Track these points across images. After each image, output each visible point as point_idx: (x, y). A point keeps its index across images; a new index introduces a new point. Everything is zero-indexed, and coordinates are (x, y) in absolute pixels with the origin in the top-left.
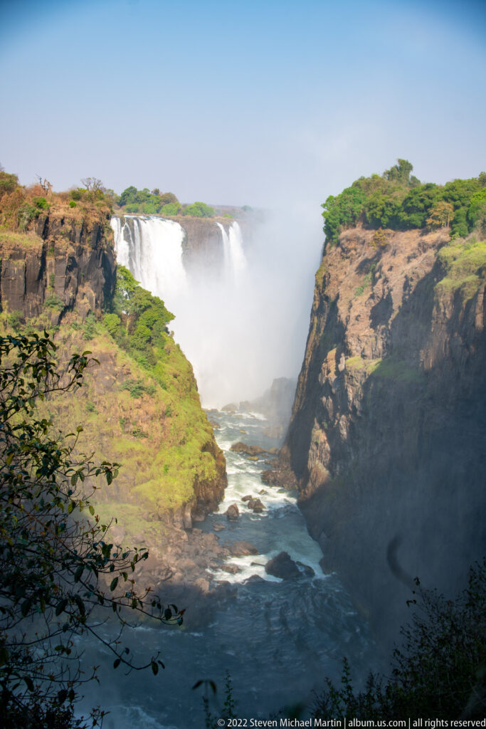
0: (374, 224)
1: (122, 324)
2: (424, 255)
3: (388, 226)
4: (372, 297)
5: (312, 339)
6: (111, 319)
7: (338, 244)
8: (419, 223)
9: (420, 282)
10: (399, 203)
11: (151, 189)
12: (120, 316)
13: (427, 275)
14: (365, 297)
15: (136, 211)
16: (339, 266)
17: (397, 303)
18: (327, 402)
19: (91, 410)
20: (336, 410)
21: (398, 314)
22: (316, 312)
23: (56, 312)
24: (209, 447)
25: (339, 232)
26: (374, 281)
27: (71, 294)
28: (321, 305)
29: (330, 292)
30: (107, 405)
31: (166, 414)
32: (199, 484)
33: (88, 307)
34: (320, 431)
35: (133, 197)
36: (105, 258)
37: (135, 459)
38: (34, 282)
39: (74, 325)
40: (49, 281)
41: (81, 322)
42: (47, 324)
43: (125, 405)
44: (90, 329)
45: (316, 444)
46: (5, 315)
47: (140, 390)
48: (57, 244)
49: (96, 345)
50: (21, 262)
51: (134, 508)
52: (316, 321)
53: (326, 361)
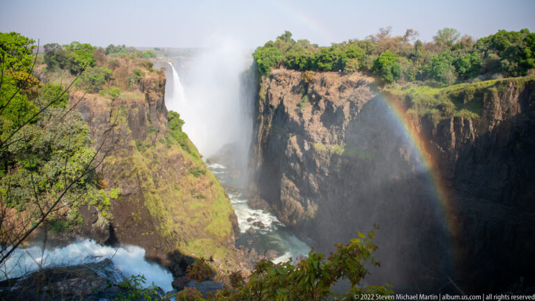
16: (277, 89)
19: (176, 189)
23: (154, 136)
29: (273, 103)
30: (183, 184)
37: (202, 212)
38: (142, 120)
39: (161, 141)
40: (146, 117)
41: (164, 139)
42: (150, 143)
43: (193, 182)
44: (169, 142)
45: (287, 188)
46: (133, 143)
47: (199, 173)
48: (150, 95)
49: (172, 150)
50: (137, 110)
51: (209, 240)
52: (262, 117)
53: (290, 144)
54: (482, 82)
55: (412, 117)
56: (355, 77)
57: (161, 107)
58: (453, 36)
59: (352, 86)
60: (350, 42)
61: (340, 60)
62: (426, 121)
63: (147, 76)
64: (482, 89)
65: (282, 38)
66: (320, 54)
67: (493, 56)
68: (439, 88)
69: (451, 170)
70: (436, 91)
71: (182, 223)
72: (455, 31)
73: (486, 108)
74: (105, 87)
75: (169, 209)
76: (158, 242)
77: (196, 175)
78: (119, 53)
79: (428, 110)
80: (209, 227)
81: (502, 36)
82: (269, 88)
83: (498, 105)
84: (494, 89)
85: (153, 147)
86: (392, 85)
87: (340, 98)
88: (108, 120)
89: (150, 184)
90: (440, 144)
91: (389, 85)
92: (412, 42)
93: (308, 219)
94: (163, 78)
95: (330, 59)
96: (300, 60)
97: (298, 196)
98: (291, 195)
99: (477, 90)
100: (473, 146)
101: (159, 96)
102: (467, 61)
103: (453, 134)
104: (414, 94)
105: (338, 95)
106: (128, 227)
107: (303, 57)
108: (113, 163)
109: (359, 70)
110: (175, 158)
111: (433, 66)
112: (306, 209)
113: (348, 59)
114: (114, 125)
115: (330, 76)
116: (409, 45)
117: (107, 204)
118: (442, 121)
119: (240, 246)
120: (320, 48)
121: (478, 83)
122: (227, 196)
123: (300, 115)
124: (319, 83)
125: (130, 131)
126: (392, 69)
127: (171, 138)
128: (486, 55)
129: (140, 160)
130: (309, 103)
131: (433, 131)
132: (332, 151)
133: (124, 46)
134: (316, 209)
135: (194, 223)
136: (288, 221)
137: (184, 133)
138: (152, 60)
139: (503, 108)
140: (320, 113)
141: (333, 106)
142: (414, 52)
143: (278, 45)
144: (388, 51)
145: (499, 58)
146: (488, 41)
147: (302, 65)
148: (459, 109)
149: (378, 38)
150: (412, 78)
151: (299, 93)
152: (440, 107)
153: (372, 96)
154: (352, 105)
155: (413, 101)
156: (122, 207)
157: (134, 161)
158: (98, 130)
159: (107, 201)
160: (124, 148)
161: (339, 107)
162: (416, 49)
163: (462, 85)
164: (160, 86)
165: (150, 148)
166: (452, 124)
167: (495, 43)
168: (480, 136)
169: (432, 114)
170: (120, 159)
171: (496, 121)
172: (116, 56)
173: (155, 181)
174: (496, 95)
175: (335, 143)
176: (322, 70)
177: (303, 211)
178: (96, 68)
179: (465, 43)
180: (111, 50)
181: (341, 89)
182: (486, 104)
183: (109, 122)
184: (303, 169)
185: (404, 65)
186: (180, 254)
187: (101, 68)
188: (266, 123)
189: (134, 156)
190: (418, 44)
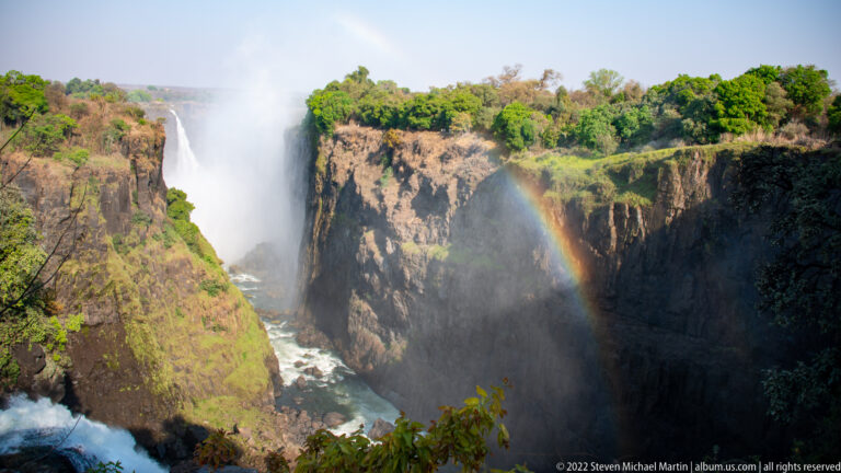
16: (344, 157)
19: (179, 315)
29: (338, 179)
30: (191, 307)
33: (162, 216)
37: (220, 352)
38: (125, 201)
39: (155, 237)
40: (131, 198)
41: (159, 233)
42: (137, 240)
43: (206, 305)
44: (168, 238)
45: (359, 312)
46: (108, 240)
47: (216, 289)
48: (139, 162)
49: (174, 252)
50: (115, 185)
51: (230, 399)
52: (321, 201)
53: (365, 243)
54: (656, 152)
55: (551, 203)
56: (466, 140)
57: (156, 182)
58: (614, 81)
59: (460, 154)
60: (458, 86)
61: (444, 113)
62: (572, 209)
63: (135, 131)
64: (655, 163)
65: (353, 77)
66: (413, 103)
67: (671, 112)
68: (592, 159)
69: (611, 284)
70: (588, 164)
71: (188, 371)
72: (616, 74)
73: (661, 191)
74: (63, 147)
75: (167, 347)
76: (147, 402)
77: (212, 292)
78: (90, 93)
79: (576, 192)
80: (232, 377)
81: (683, 83)
82: (332, 155)
83: (679, 186)
84: (673, 162)
85: (142, 246)
86: (522, 154)
87: (443, 172)
88: (67, 201)
89: (135, 308)
90: (595, 244)
91: (517, 154)
92: (552, 90)
93: (391, 362)
94: (161, 135)
95: (428, 112)
96: (381, 112)
97: (376, 326)
98: (364, 324)
99: (648, 163)
100: (642, 248)
101: (154, 164)
102: (634, 119)
103: (613, 229)
104: (556, 168)
105: (439, 167)
106: (97, 378)
107: (385, 107)
108: (74, 272)
109: (472, 130)
110: (177, 266)
111: (584, 125)
112: (388, 346)
113: (456, 113)
114: (79, 210)
115: (427, 139)
116: (547, 93)
117: (63, 340)
118: (596, 210)
119: (283, 408)
120: (413, 94)
121: (650, 153)
122: (261, 327)
123: (381, 198)
124: (411, 148)
125: (104, 221)
126: (522, 129)
127: (172, 232)
128: (661, 111)
129: (119, 267)
130: (394, 180)
131: (584, 224)
132: (430, 255)
133: (97, 82)
134: (404, 347)
135: (208, 370)
136: (360, 366)
137: (193, 226)
138: (143, 106)
139: (685, 191)
140: (412, 195)
141: (432, 184)
142: (554, 105)
143: (347, 88)
144: (515, 102)
145: (680, 116)
146: (663, 91)
147: (384, 121)
148: (621, 191)
149: (501, 82)
150: (553, 143)
151: (378, 163)
152: (593, 189)
153: (491, 170)
154: (461, 183)
155: (554, 178)
156: (86, 346)
157: (110, 269)
158: (49, 218)
159: (62, 336)
160: (92, 247)
161: (441, 186)
162: (559, 100)
163: (627, 156)
164: (156, 147)
165: (137, 248)
166: (611, 214)
167: (673, 94)
168: (652, 232)
169: (581, 199)
170: (85, 266)
171: (676, 210)
172: (83, 98)
173: (143, 303)
174: (675, 171)
175: (435, 242)
176: (415, 128)
177: (384, 349)
178: (49, 115)
179: (629, 92)
180: (75, 86)
181: (444, 158)
182: (662, 185)
183: (69, 204)
184: (384, 281)
185: (540, 123)
186: (183, 421)
187: (58, 116)
188: (327, 210)
189: (110, 261)
190: (561, 93)
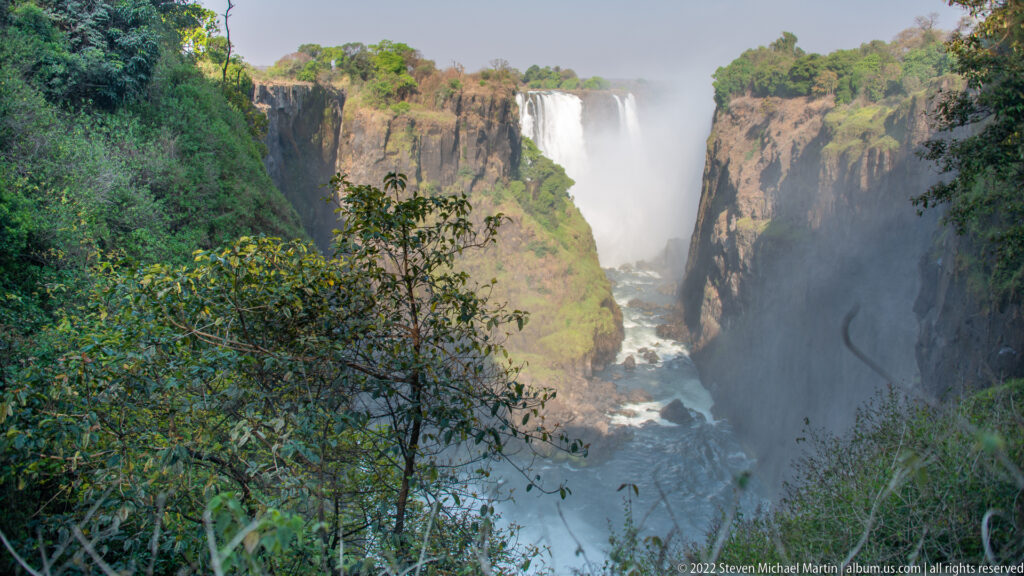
0: (762, 92)
1: (527, 190)
2: (811, 121)
3: (776, 94)
4: (761, 161)
5: (704, 201)
6: (517, 185)
7: (728, 112)
8: (805, 91)
9: (807, 147)
10: (786, 73)
11: (552, 67)
12: (525, 183)
13: (814, 140)
14: (755, 160)
15: (539, 87)
16: (730, 132)
17: (785, 166)
18: (719, 260)
19: (500, 269)
20: (727, 268)
21: (786, 179)
22: (707, 177)
23: (468, 181)
24: (607, 303)
25: (729, 100)
26: (763, 146)
27: (481, 164)
28: (713, 169)
29: (721, 157)
30: (514, 264)
31: (568, 272)
32: (597, 336)
33: (496, 175)
34: (712, 288)
35: (536, 74)
36: (511, 131)
38: (449, 154)
39: (484, 192)
40: (462, 153)
43: (530, 264)
45: (709, 300)
47: (544, 250)
48: (469, 120)
49: (502, 209)
50: (438, 137)
51: (541, 358)
52: (708, 183)
53: (718, 222)
77: (539, 253)
80: (548, 339)
88: (382, 145)
94: (500, 96)
101: (486, 123)
114: (393, 153)
125: (415, 165)
130: (759, 152)
183: (384, 148)
